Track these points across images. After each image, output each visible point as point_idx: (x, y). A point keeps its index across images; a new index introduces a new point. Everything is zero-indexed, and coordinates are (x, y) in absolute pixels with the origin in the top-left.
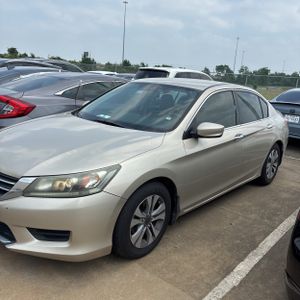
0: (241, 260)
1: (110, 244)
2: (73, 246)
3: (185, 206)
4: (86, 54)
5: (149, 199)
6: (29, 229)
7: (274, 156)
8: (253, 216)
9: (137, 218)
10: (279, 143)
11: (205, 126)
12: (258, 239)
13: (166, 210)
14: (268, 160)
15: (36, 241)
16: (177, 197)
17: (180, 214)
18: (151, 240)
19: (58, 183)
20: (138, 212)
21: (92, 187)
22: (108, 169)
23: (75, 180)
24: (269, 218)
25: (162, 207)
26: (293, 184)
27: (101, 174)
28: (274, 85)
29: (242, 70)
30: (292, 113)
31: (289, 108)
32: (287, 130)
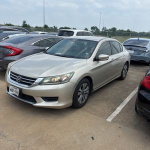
0: (118, 106)
1: (72, 102)
2: (59, 102)
3: (95, 88)
4: (24, 22)
5: (84, 84)
6: (42, 97)
7: (125, 68)
8: (120, 91)
9: (80, 92)
10: (127, 62)
11: (101, 56)
12: (123, 99)
13: (89, 89)
14: (124, 69)
15: (44, 102)
16: (92, 84)
17: (94, 91)
18: (84, 101)
19: (53, 79)
20: (80, 90)
21: (65, 80)
22: (70, 73)
23: (59, 78)
24: (126, 92)
25: (88, 88)
26: (133, 79)
27: (68, 75)
28: (119, 36)
29: (103, 29)
30: (131, 49)
31: (129, 47)
32: (130, 56)
